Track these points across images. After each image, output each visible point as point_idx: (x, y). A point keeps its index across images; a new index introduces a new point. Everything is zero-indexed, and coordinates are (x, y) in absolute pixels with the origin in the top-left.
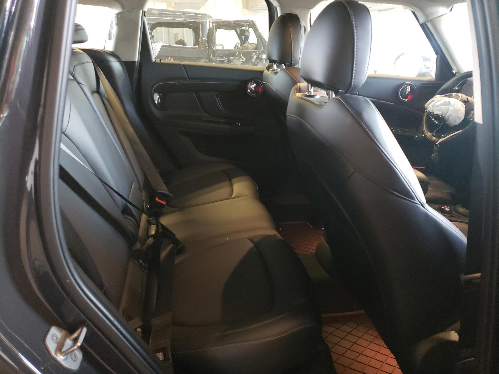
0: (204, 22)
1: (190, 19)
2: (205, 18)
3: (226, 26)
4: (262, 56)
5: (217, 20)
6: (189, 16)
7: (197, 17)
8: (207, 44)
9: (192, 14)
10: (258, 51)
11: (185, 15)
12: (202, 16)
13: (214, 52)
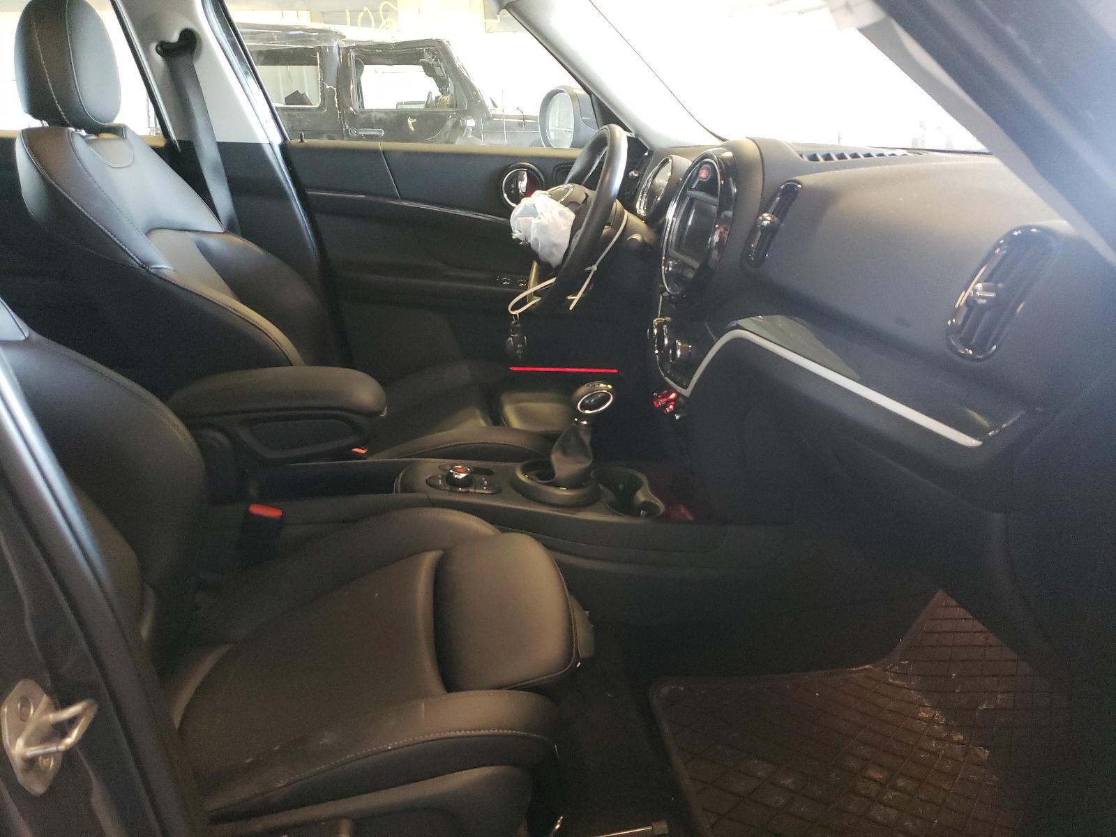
0: (325, 47)
1: (292, 43)
2: (327, 39)
3: (379, 55)
4: (463, 121)
5: (356, 42)
6: (291, 36)
7: (309, 39)
8: (336, 100)
9: (297, 30)
10: (457, 110)
11: (279, 35)
12: (322, 34)
13: (353, 118)
